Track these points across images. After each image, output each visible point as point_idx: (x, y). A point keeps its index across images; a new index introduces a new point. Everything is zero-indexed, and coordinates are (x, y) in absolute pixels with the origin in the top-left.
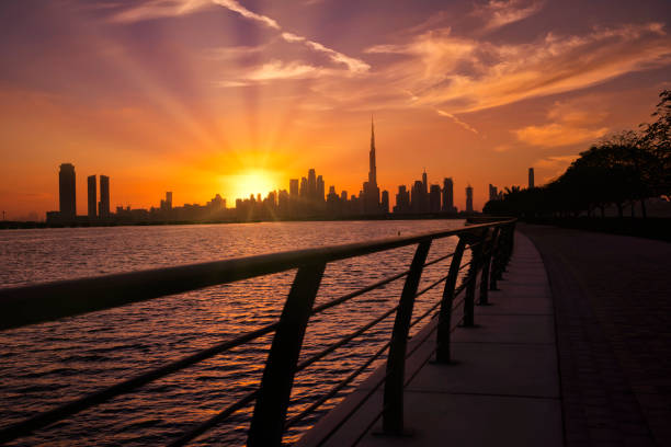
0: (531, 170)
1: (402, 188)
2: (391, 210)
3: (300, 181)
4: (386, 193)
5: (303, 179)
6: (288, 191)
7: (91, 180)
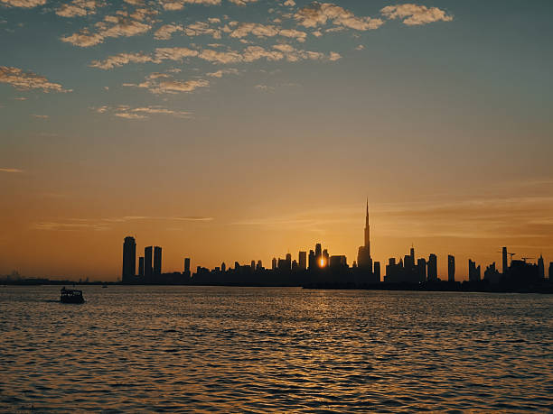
0: (505, 249)
1: (392, 261)
2: (382, 280)
3: (308, 253)
4: (377, 264)
5: (311, 251)
6: (298, 262)
7: (148, 250)
